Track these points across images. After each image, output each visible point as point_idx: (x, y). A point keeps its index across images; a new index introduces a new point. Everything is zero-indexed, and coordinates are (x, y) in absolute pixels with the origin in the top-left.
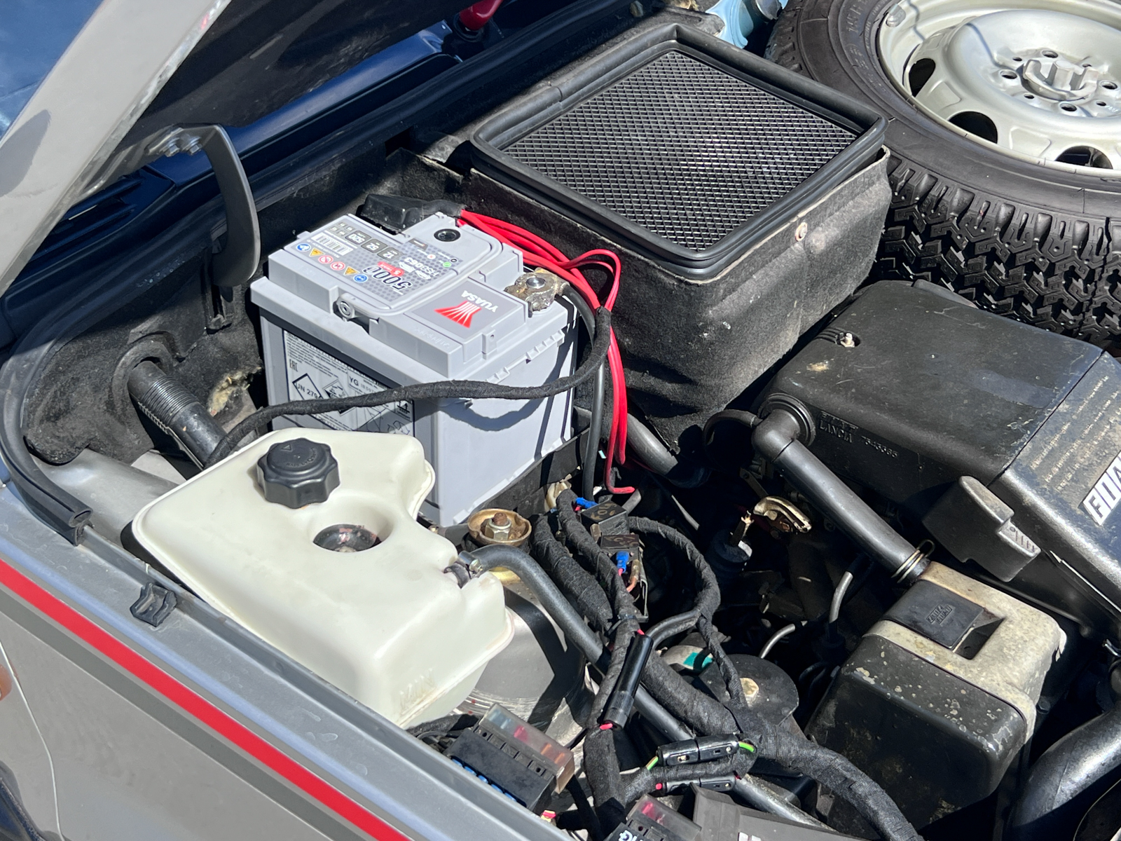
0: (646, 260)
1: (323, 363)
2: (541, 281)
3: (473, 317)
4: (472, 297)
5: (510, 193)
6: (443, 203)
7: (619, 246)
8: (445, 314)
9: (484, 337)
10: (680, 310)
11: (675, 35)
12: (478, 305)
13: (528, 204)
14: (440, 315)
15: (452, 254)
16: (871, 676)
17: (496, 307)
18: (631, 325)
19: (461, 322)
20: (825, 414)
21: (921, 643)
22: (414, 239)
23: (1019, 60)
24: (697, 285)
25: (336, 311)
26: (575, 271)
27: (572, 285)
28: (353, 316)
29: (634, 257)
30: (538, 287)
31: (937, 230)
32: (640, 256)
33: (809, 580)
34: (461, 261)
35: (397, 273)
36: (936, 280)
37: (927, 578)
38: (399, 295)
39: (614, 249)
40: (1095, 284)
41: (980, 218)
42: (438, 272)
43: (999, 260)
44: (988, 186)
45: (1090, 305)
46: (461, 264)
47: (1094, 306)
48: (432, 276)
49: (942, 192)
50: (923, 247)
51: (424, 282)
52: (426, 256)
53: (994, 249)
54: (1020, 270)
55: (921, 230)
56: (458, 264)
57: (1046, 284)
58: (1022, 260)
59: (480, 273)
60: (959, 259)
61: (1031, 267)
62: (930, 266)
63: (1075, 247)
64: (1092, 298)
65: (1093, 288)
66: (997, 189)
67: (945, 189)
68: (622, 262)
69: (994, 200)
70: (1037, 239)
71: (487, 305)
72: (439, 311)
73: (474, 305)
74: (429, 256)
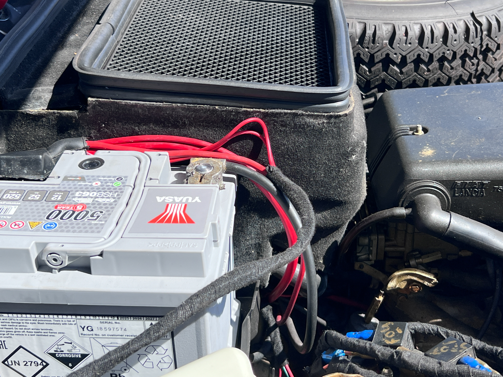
0: (294, 111)
1: (40, 327)
2: (209, 166)
3: (186, 212)
4: (169, 199)
7: (262, 110)
8: (162, 221)
12: (181, 202)
13: (158, 108)
14: (156, 224)
15: (111, 175)
17: (197, 198)
20: (459, 182)
22: (66, 177)
25: (42, 266)
26: (222, 149)
27: (229, 160)
28: (67, 263)
29: (281, 113)
31: (379, 57)
32: (286, 111)
33: (440, 320)
34: (125, 177)
35: (79, 208)
38: (102, 224)
39: (258, 115)
40: (477, 58)
41: (405, 38)
42: (115, 192)
43: (423, 62)
44: (398, 16)
45: (476, 73)
46: (128, 179)
47: (478, 73)
48: (114, 198)
49: (373, 30)
50: (370, 71)
51: (112, 206)
52: (91, 185)
53: (419, 55)
54: (435, 64)
55: (367, 60)
56: (126, 180)
57: (452, 68)
58: (437, 56)
59: (151, 179)
60: (396, 71)
61: (442, 59)
62: (377, 83)
63: (463, 37)
64: (477, 68)
65: (477, 61)
66: (404, 16)
67: (374, 27)
68: (268, 124)
69: (407, 23)
70: (441, 40)
71: (187, 199)
72: (154, 221)
73: (177, 205)
74: (94, 184)
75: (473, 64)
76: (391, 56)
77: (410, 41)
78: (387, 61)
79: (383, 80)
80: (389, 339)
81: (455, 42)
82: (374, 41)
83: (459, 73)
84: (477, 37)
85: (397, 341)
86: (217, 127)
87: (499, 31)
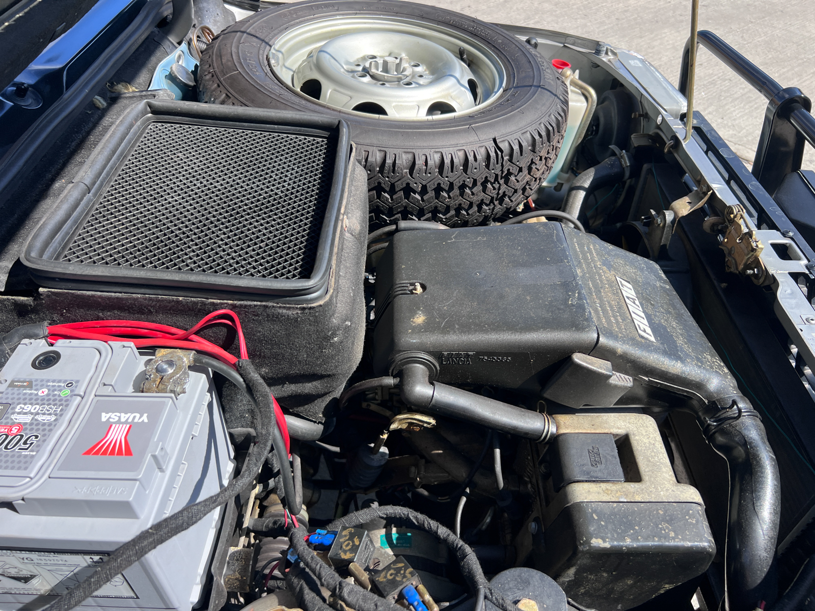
0: (264, 303)
2: (170, 363)
3: (128, 438)
4: (114, 417)
5: (93, 296)
6: (23, 329)
7: (230, 302)
8: (97, 453)
9: (154, 457)
10: (308, 331)
11: (149, 109)
12: (126, 422)
13: (117, 298)
14: (90, 456)
15: (63, 378)
16: (604, 541)
17: (146, 415)
18: (264, 357)
19: (120, 453)
20: (446, 353)
21: (607, 489)
22: (13, 382)
23: (358, 65)
24: (321, 306)
26: (193, 337)
27: (199, 352)
29: (250, 306)
30: (170, 371)
31: (399, 185)
32: (255, 303)
33: (441, 452)
34: (77, 382)
35: (14, 430)
36: (405, 218)
37: (562, 431)
38: (33, 456)
39: (226, 306)
40: (499, 183)
41: (424, 167)
42: (60, 406)
43: (443, 190)
44: (418, 144)
45: (498, 196)
46: (79, 384)
47: (500, 196)
48: (56, 415)
49: (394, 159)
50: (392, 199)
51: (51, 426)
52: (37, 394)
53: (439, 184)
54: (456, 191)
55: (388, 189)
56: (76, 387)
57: (473, 194)
58: (457, 184)
59: (105, 385)
60: (417, 199)
61: (463, 187)
62: (399, 210)
63: (484, 164)
64: (498, 192)
65: (498, 185)
66: (425, 144)
67: (394, 156)
68: (239, 314)
69: (427, 152)
70: (462, 168)
71: (134, 417)
72: (88, 453)
73: (121, 425)
74: (40, 393)
75: (494, 189)
76: (411, 186)
77: (430, 171)
78: (408, 190)
79: (406, 207)
80: (345, 552)
81: (475, 170)
82: (394, 171)
83: (480, 198)
84: (497, 163)
85: (351, 555)
86: (186, 315)
87: (521, 155)
